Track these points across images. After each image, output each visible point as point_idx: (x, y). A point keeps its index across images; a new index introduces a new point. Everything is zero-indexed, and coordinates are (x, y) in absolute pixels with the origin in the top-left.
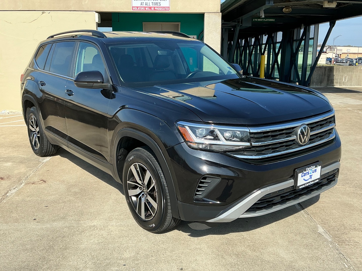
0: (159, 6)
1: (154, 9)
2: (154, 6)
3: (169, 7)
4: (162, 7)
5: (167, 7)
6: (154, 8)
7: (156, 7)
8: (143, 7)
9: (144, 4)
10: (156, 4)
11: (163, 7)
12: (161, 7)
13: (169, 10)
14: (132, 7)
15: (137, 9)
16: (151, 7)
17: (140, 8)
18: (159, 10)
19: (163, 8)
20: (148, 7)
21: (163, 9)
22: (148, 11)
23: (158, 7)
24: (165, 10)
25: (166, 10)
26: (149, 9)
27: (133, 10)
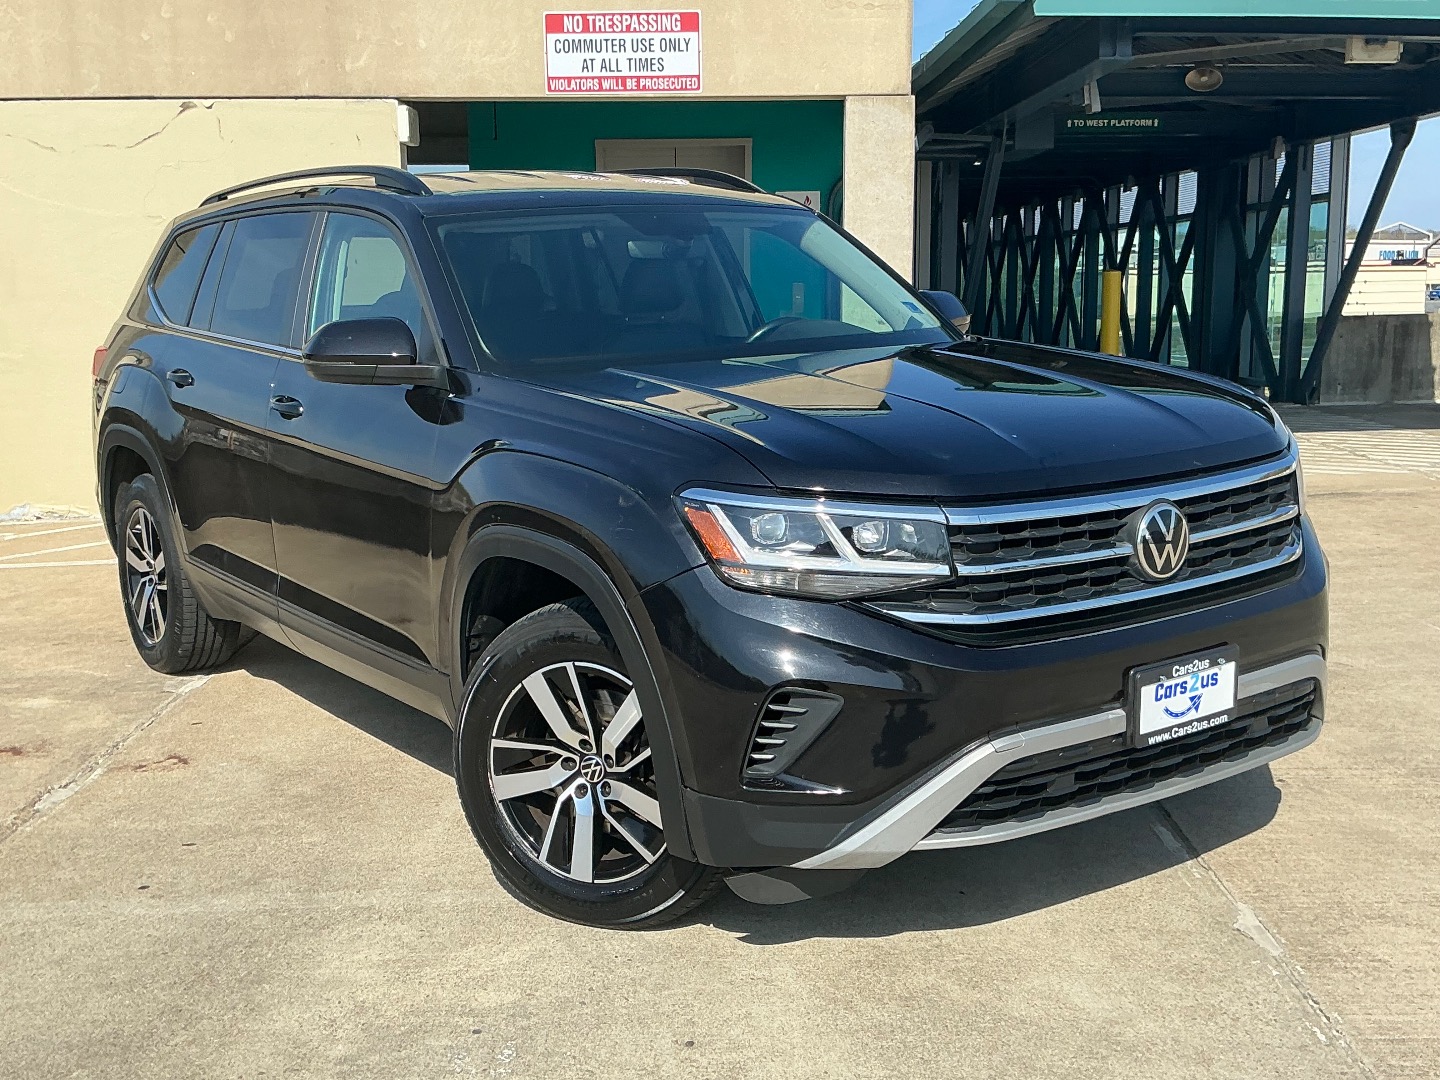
0: (658, 73)
1: (638, 85)
2: (638, 74)
3: (698, 77)
4: (670, 77)
5: (692, 76)
6: (638, 82)
7: (645, 77)
8: (593, 78)
9: (597, 64)
10: (647, 64)
11: (674, 77)
12: (664, 77)
13: (698, 88)
14: (549, 78)
15: (569, 86)
16: (624, 79)
17: (578, 81)
18: (658, 89)
19: (672, 79)
20: (613, 77)
21: (673, 83)
22: (612, 93)
23: (652, 78)
24: (681, 89)
25: (686, 89)
26: (617, 85)
27: (550, 89)
